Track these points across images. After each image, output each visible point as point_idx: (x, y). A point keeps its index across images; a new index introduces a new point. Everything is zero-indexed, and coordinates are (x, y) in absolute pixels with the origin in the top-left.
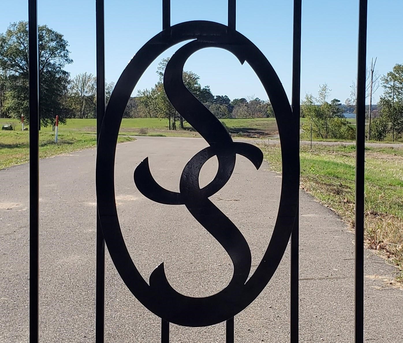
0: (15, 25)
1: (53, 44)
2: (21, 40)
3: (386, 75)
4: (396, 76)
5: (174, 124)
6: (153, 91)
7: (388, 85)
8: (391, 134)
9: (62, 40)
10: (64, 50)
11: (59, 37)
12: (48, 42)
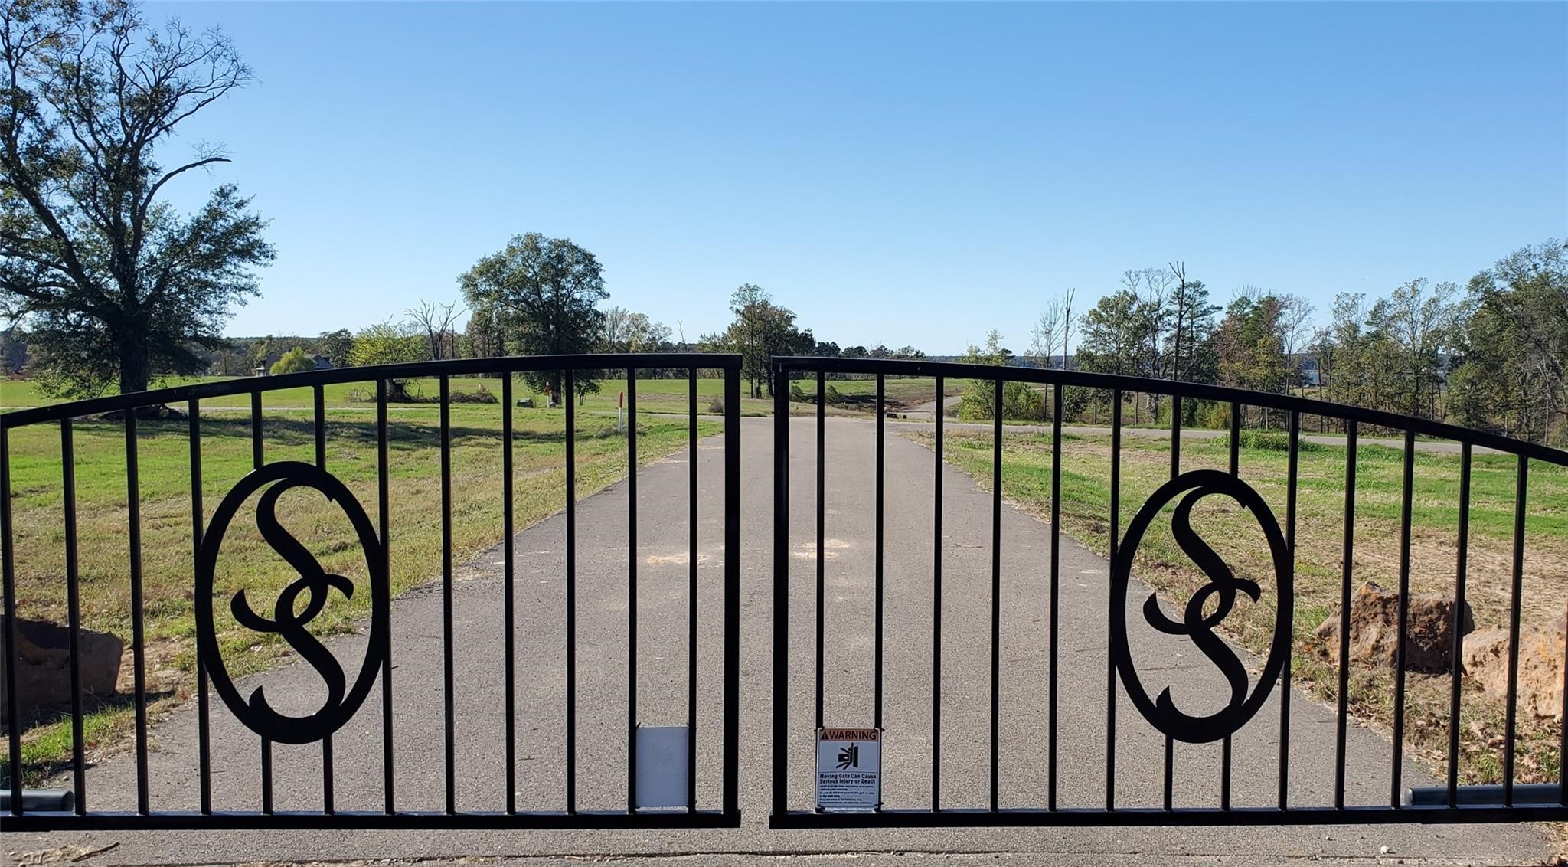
0: (521, 238)
1: (579, 268)
3: (1088, 314)
4: (1102, 316)
5: (758, 389)
6: (725, 337)
7: (1089, 330)
8: (1093, 405)
9: (593, 263)
10: (597, 278)
11: (588, 258)
12: (571, 265)
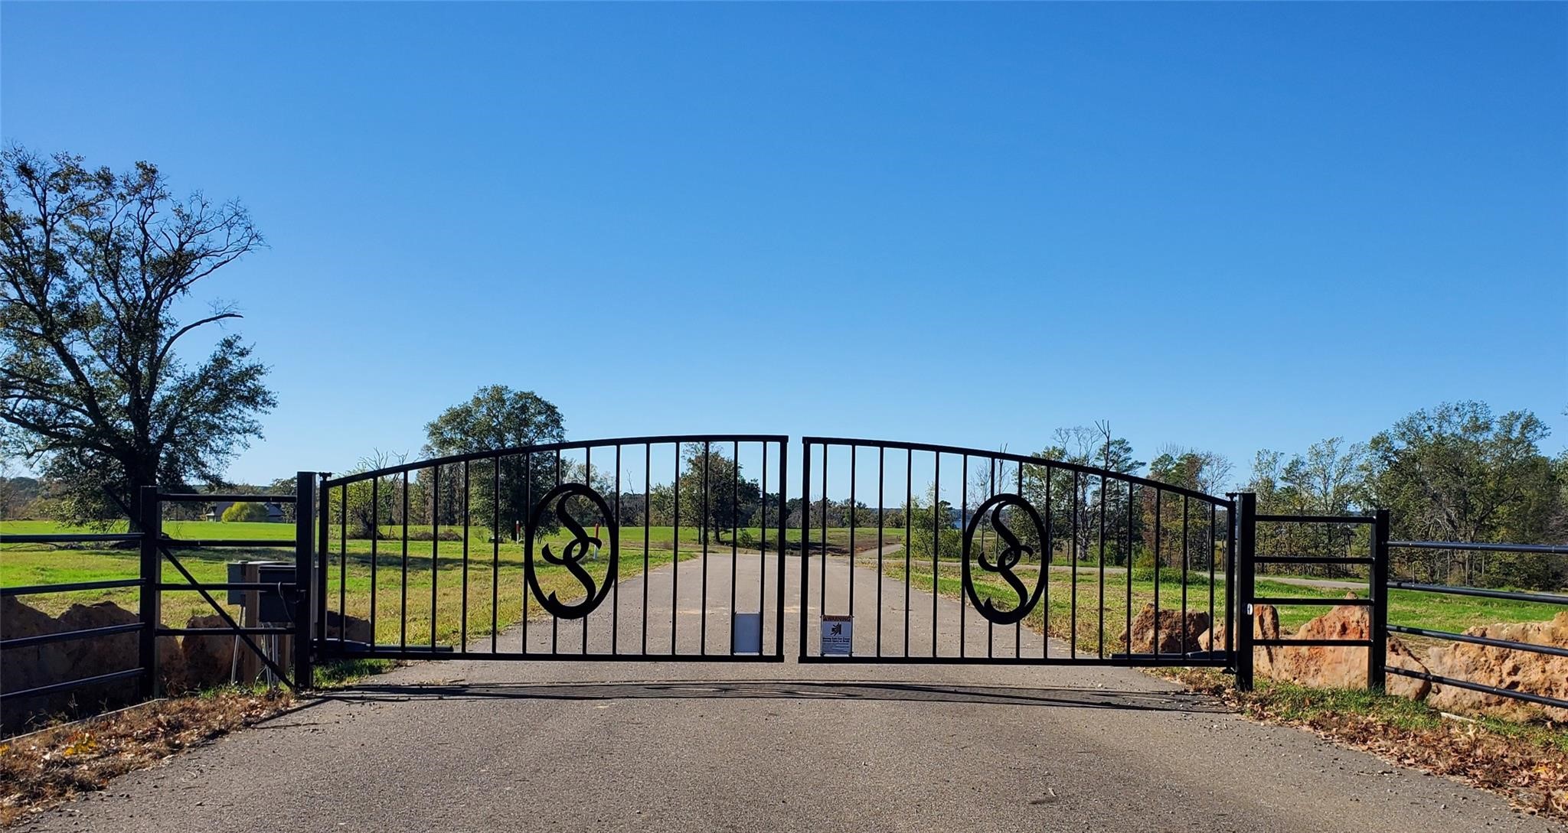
1: (542, 418)
2: (494, 412)
9: (555, 413)
10: (558, 427)
11: (550, 410)
12: (534, 415)
